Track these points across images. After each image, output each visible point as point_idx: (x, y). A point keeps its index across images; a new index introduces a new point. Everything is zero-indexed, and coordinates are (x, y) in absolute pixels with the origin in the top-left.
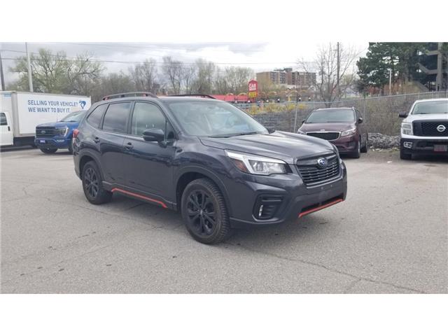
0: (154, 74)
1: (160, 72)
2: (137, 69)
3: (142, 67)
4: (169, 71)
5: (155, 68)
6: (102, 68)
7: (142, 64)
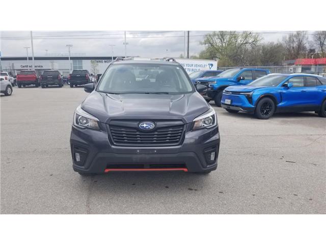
0: (304, 42)
1: (311, 39)
2: (290, 38)
3: (295, 36)
4: (320, 38)
5: (306, 36)
6: (261, 38)
7: (295, 33)
